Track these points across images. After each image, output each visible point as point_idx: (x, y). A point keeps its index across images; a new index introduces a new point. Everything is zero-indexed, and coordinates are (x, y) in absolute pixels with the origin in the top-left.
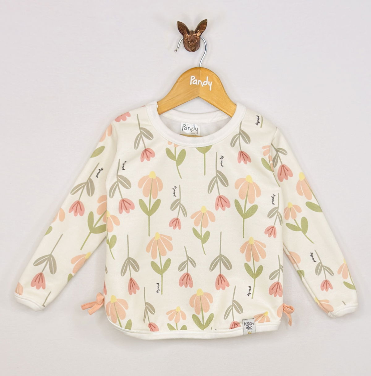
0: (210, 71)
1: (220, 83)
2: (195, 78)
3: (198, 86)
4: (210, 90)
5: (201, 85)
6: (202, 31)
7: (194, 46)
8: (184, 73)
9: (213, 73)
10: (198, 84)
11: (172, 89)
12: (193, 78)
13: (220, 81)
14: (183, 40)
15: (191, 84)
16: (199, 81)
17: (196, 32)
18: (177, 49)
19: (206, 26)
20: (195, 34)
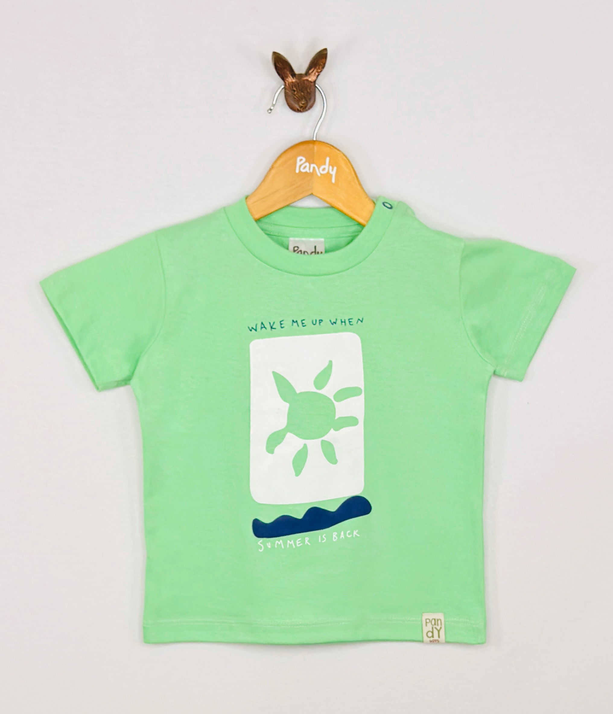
0: (332, 147)
1: (352, 169)
2: (304, 160)
3: (311, 175)
4: (333, 181)
5: (316, 172)
6: (318, 72)
7: (305, 98)
8: (285, 152)
9: (338, 152)
10: (311, 171)
11: (264, 181)
12: (301, 161)
13: (352, 166)
14: (284, 90)
15: (297, 171)
16: (312, 165)
17: (307, 73)
18: (272, 108)
19: (326, 61)
20: (305, 78)
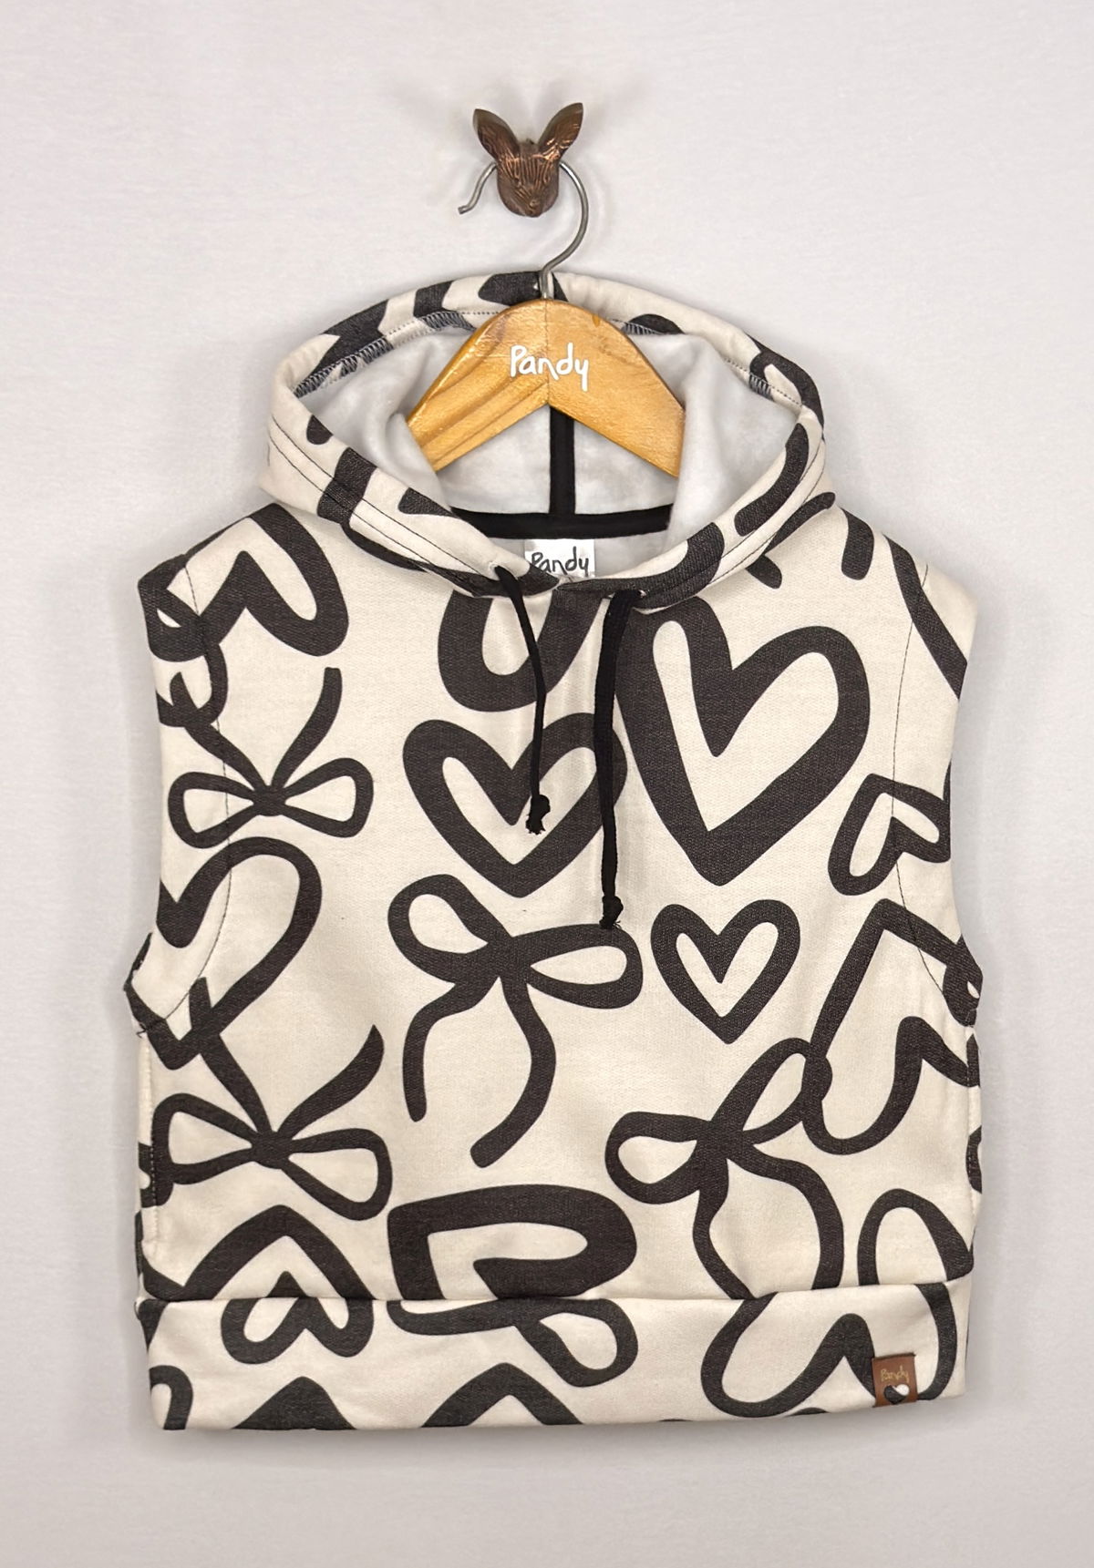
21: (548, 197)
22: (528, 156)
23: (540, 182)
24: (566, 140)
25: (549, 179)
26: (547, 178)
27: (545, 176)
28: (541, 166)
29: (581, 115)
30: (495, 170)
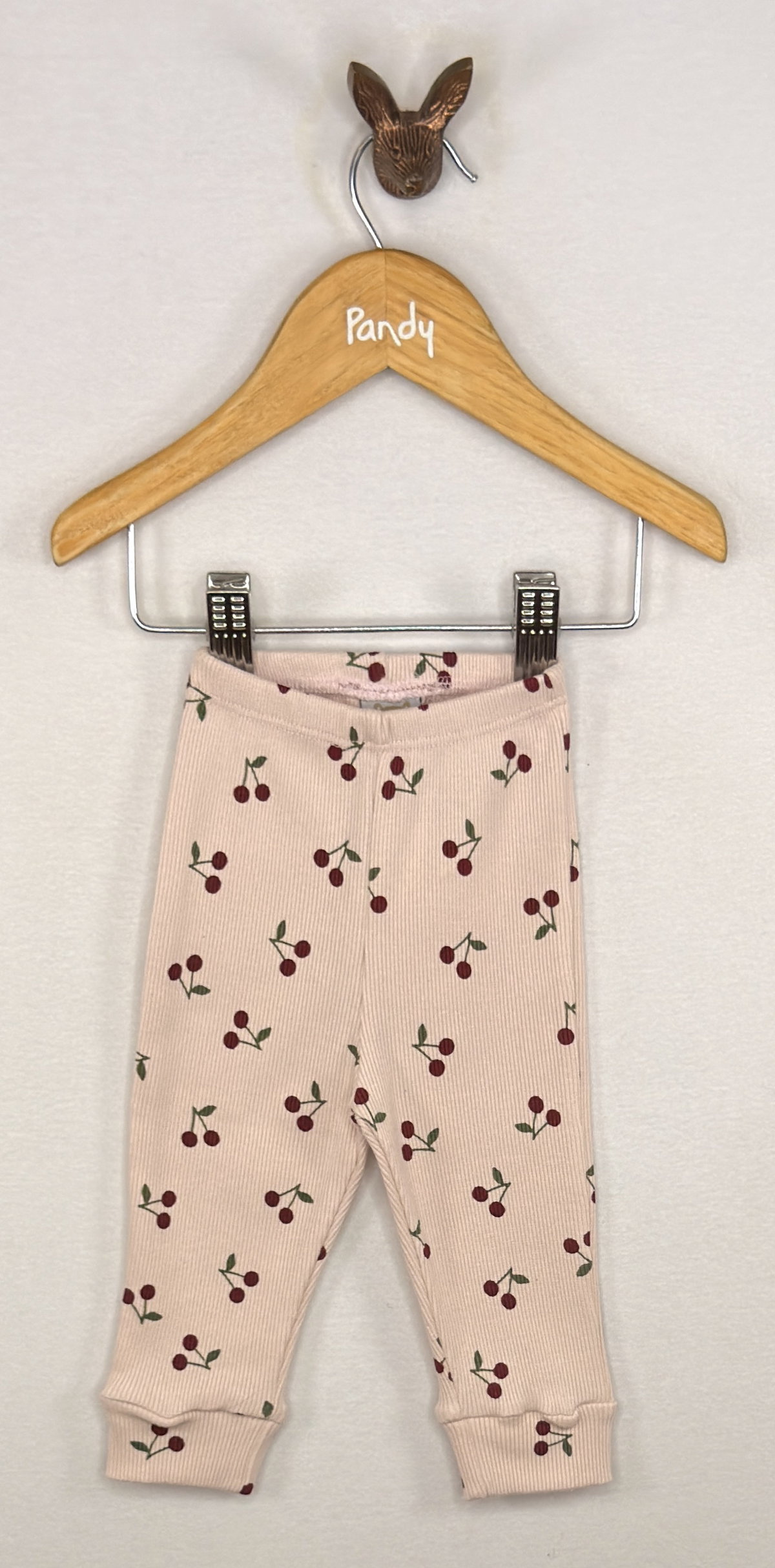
21: (430, 176)
22: (411, 123)
23: (422, 154)
24: (452, 104)
25: (433, 150)
26: (430, 150)
27: (427, 147)
28: (423, 137)
29: (471, 71)
30: (371, 144)
